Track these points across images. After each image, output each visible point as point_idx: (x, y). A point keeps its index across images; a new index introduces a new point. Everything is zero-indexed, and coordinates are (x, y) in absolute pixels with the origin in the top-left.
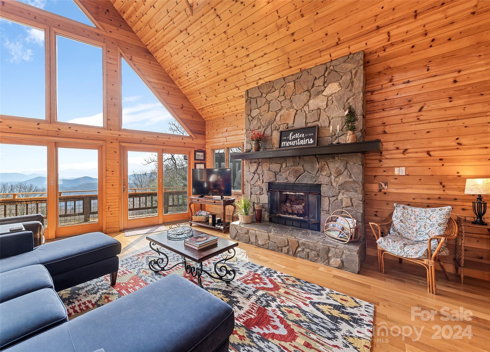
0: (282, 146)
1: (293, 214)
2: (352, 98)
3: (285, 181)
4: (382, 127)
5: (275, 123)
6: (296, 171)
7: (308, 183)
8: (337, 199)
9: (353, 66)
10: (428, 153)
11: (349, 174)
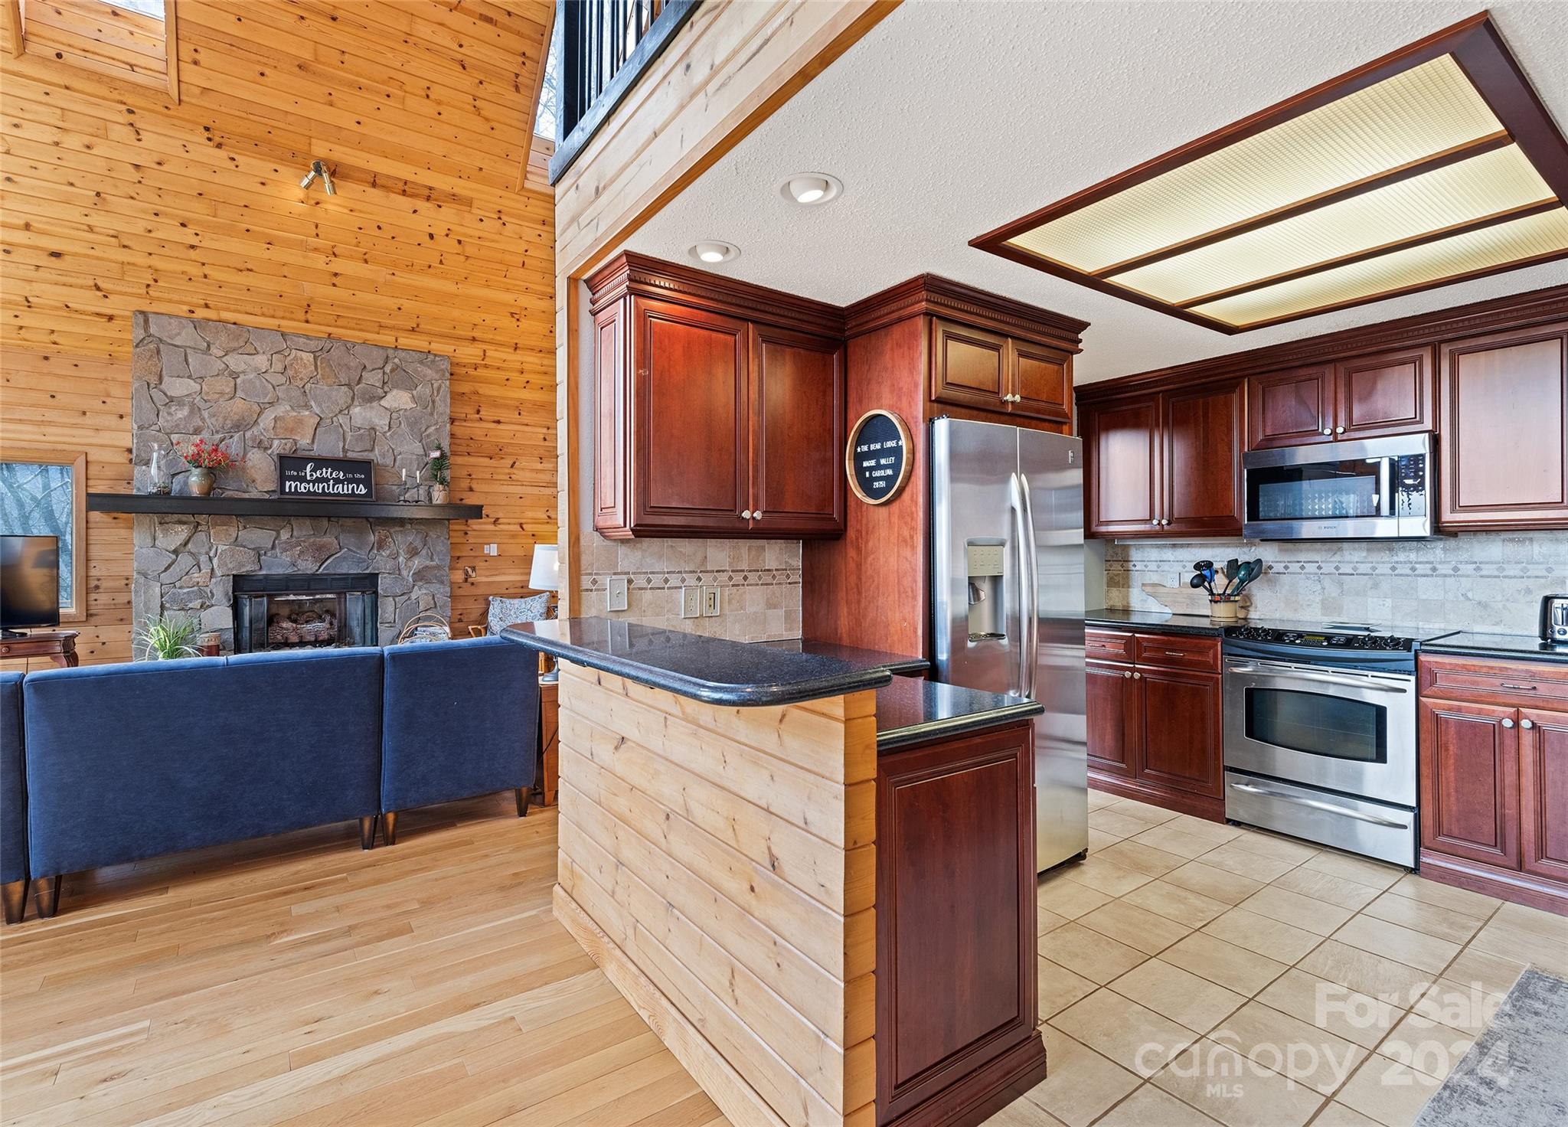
0: (287, 490)
1: (302, 644)
2: (433, 428)
3: (290, 571)
4: (469, 481)
5: (255, 429)
6: (320, 548)
7: (351, 572)
8: (409, 599)
9: (434, 374)
10: (521, 525)
11: (430, 554)
